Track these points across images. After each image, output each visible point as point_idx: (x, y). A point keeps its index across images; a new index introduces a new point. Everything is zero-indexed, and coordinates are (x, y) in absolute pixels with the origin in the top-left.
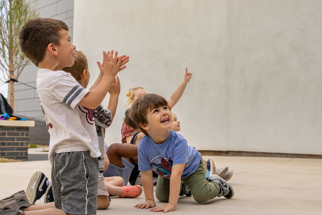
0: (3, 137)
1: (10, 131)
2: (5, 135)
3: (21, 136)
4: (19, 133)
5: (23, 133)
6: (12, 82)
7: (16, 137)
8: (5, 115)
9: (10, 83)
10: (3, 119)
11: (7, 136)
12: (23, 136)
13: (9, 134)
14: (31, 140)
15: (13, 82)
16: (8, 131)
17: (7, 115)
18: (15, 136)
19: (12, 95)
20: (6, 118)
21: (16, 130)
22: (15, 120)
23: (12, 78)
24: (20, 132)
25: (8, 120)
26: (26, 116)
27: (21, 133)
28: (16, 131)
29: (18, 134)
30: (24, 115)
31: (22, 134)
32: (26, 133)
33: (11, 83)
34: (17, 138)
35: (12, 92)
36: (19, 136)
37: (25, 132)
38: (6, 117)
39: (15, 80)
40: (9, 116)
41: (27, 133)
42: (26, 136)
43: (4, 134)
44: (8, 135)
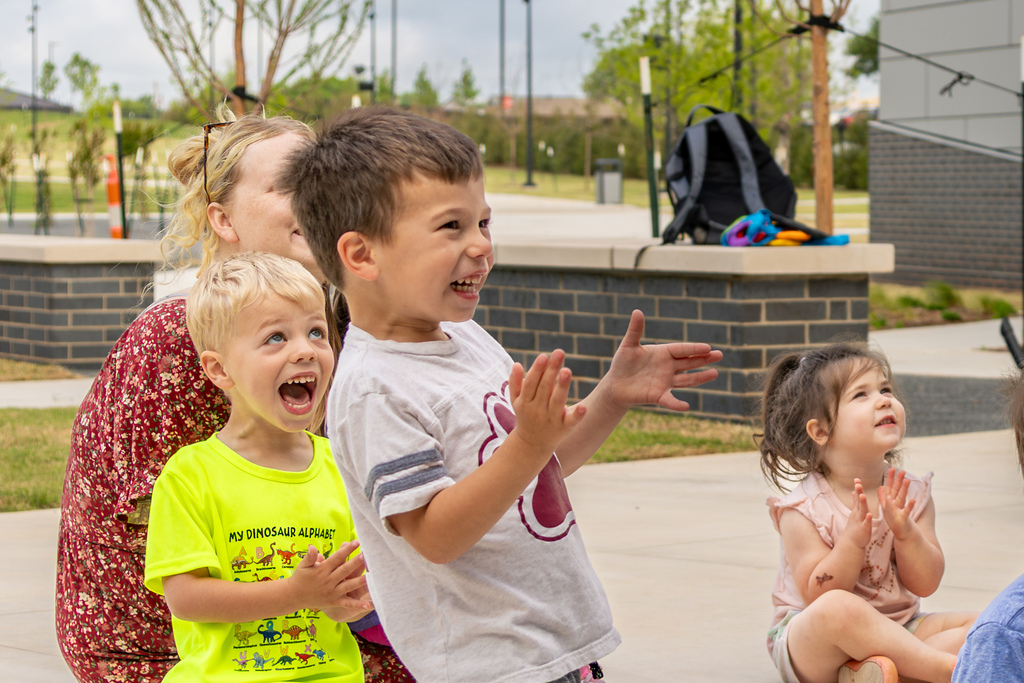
0: (746, 324)
1: (776, 296)
2: (757, 318)
3: (832, 318)
4: (823, 304)
5: (843, 304)
6: (816, 29)
7: (807, 323)
8: (756, 220)
9: (807, 34)
10: (747, 239)
11: (764, 322)
12: (844, 317)
13: (775, 311)
14: (1001, 269)
15: (825, 34)
16: (769, 297)
17: (764, 223)
18: (805, 319)
19: (822, 96)
20: (760, 239)
21: (806, 292)
22: (803, 243)
23: (817, 13)
24: (828, 301)
25: (768, 245)
26: (971, 139)
27: (834, 305)
28: (807, 298)
29: (814, 311)
30: (960, 136)
31: (838, 310)
32: (855, 305)
33: (811, 39)
34: (812, 327)
35: (819, 83)
36: (823, 316)
37: (849, 300)
38: (759, 229)
39: (832, 21)
40: (771, 229)
41: (859, 303)
42: (854, 317)
43: (753, 312)
44: (769, 318)
